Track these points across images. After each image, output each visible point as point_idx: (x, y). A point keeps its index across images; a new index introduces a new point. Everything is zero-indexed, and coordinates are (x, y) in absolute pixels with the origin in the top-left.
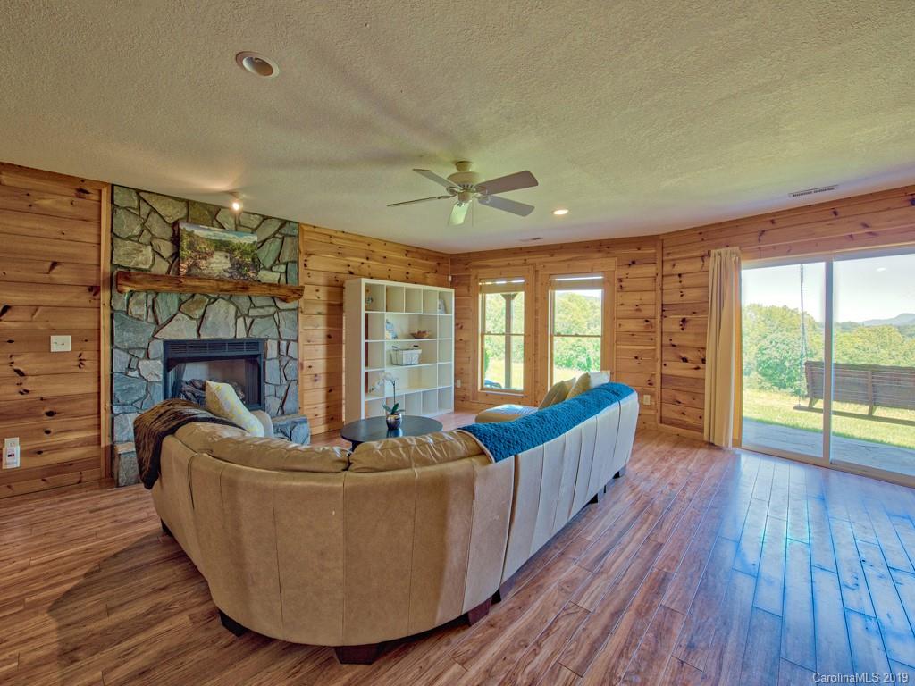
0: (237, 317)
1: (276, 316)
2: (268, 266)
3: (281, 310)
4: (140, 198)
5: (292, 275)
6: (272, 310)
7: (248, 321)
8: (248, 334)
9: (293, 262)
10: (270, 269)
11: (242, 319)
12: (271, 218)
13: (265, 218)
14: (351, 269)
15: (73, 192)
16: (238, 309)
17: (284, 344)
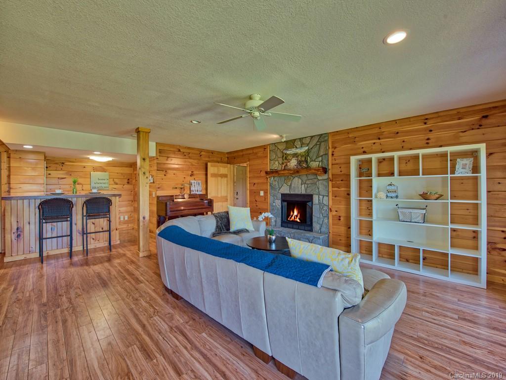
0: (302, 184)
1: (317, 183)
2: (314, 159)
3: (320, 180)
4: (275, 146)
5: (325, 161)
6: (316, 180)
7: (306, 186)
8: (306, 191)
9: (326, 154)
10: (315, 161)
11: (303, 185)
12: (314, 136)
13: (312, 137)
14: (364, 149)
15: (263, 150)
16: (302, 181)
17: (321, 197)
